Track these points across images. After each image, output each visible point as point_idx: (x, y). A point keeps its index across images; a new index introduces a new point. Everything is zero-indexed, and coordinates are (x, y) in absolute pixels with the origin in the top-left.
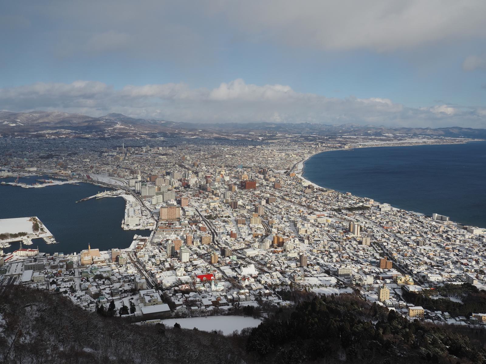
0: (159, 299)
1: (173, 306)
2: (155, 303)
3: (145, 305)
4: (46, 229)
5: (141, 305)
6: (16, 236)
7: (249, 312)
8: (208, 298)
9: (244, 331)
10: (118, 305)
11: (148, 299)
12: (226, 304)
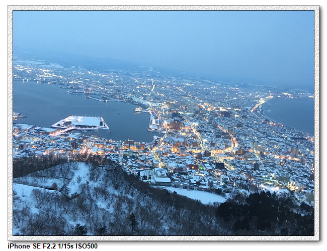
0: (166, 175)
1: (172, 180)
2: (162, 176)
3: (158, 176)
4: (106, 126)
5: (155, 176)
6: (91, 127)
7: (218, 192)
8: (194, 179)
9: (214, 203)
10: (142, 174)
11: (159, 174)
12: (205, 185)
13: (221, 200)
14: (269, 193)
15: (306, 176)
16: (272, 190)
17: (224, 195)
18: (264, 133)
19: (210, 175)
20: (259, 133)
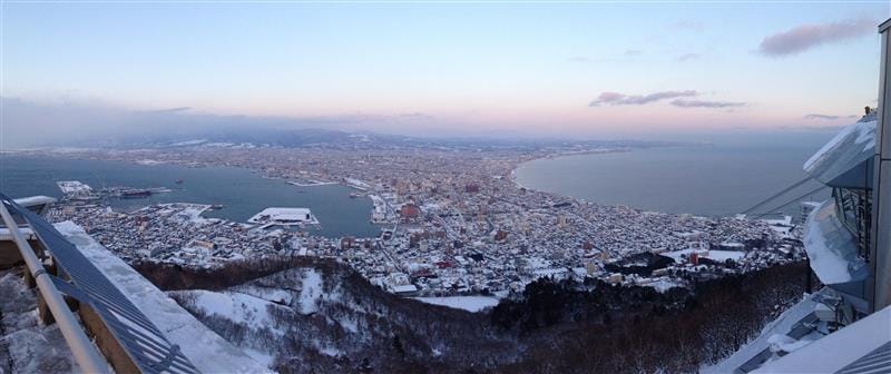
0: (407, 281)
1: (419, 287)
2: (403, 284)
3: (396, 284)
5: (392, 285)
7: (485, 293)
8: (447, 282)
9: (485, 309)
11: (398, 280)
12: (464, 287)
13: (493, 302)
14: (546, 277)
15: (579, 246)
16: (548, 273)
17: (492, 295)
18: (523, 205)
19: (469, 272)
20: (517, 207)
